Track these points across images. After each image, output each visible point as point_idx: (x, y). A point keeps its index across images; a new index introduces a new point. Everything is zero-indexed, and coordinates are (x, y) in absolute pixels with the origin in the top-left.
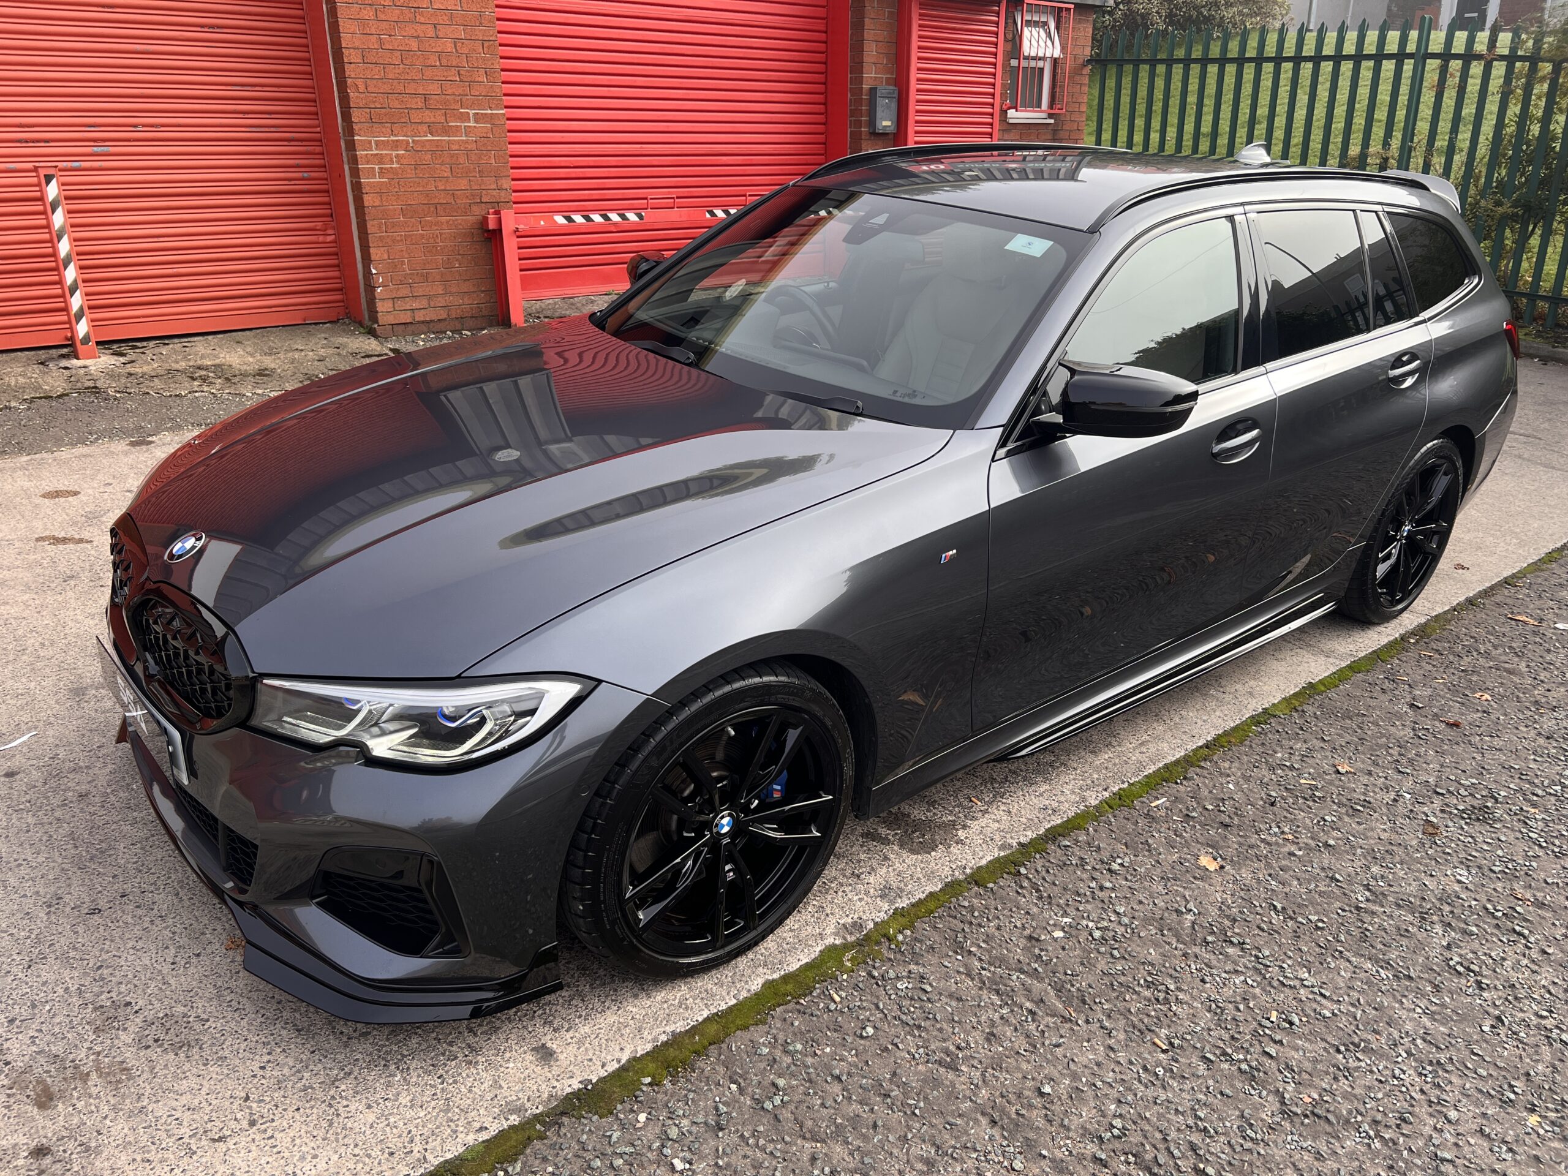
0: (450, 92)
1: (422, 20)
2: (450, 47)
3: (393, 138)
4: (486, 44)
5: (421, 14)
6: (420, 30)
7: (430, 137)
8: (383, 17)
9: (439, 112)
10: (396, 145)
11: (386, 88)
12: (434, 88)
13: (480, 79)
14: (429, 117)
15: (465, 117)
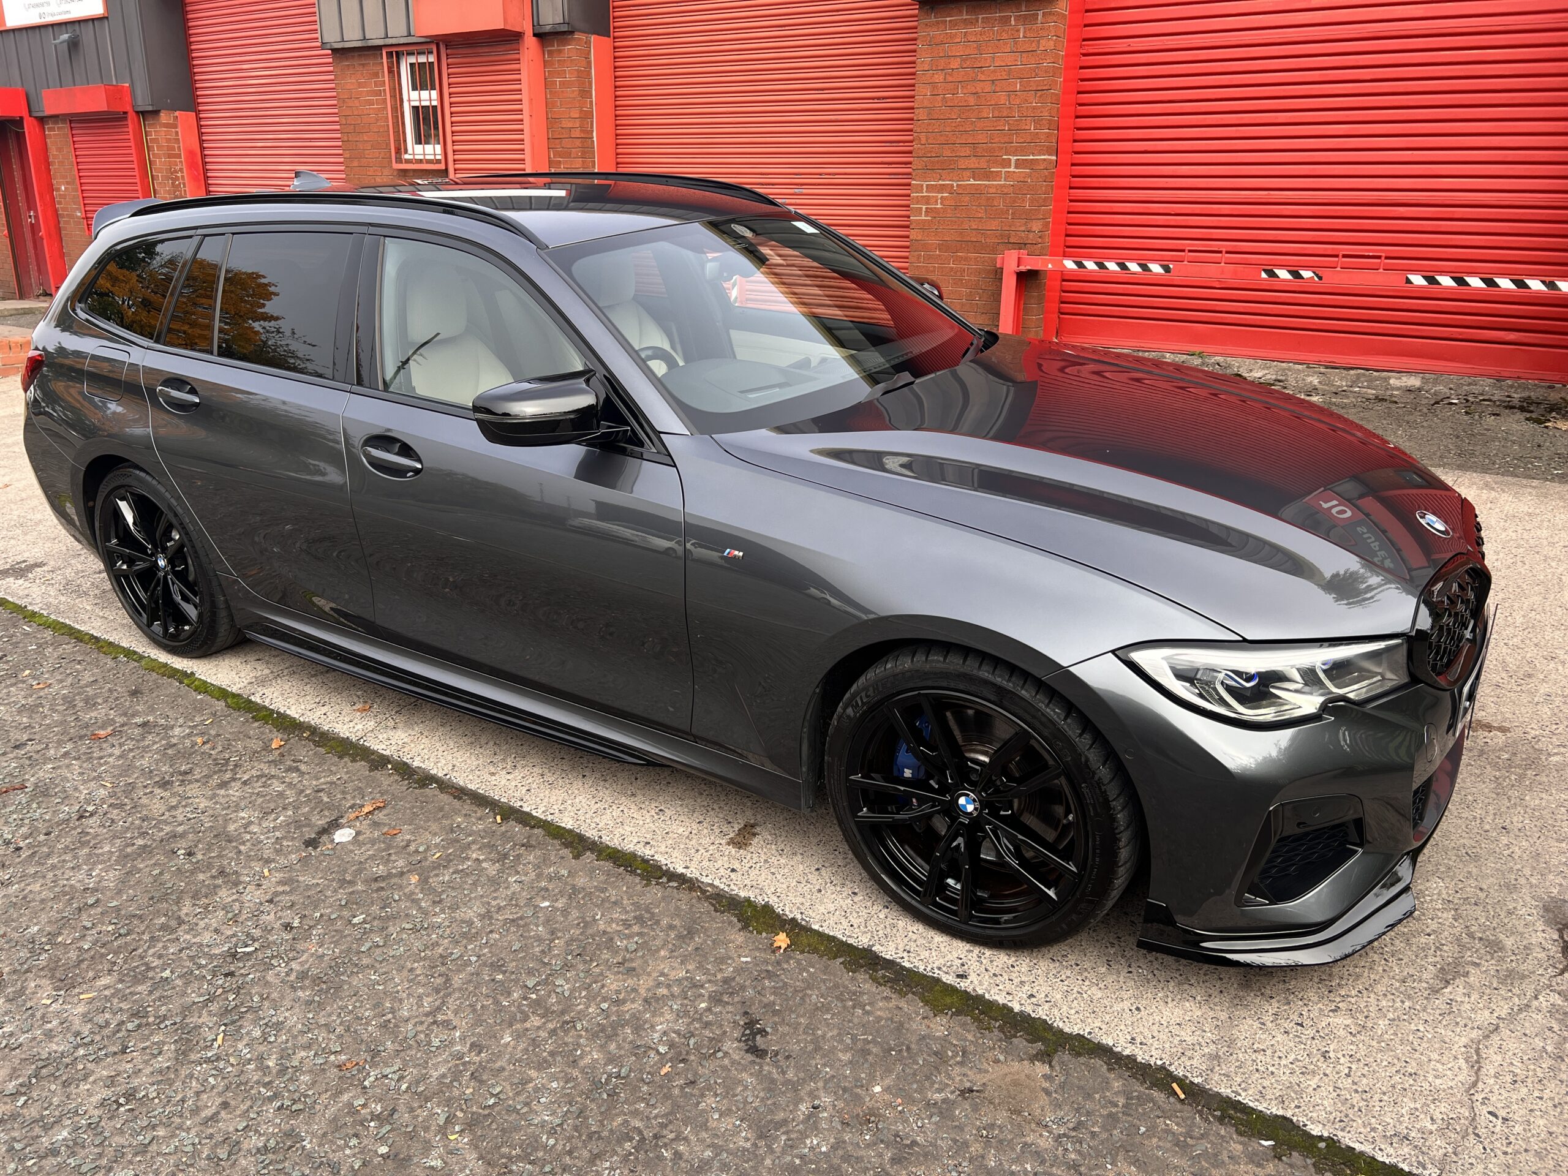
0: (996, 140)
1: (983, 78)
2: (1002, 98)
3: (941, 182)
4: (1039, 93)
5: (982, 73)
6: (979, 87)
7: (972, 182)
8: (950, 79)
9: (983, 159)
10: (941, 189)
11: (942, 140)
12: (981, 138)
13: (1027, 127)
14: (973, 163)
15: (1008, 163)
